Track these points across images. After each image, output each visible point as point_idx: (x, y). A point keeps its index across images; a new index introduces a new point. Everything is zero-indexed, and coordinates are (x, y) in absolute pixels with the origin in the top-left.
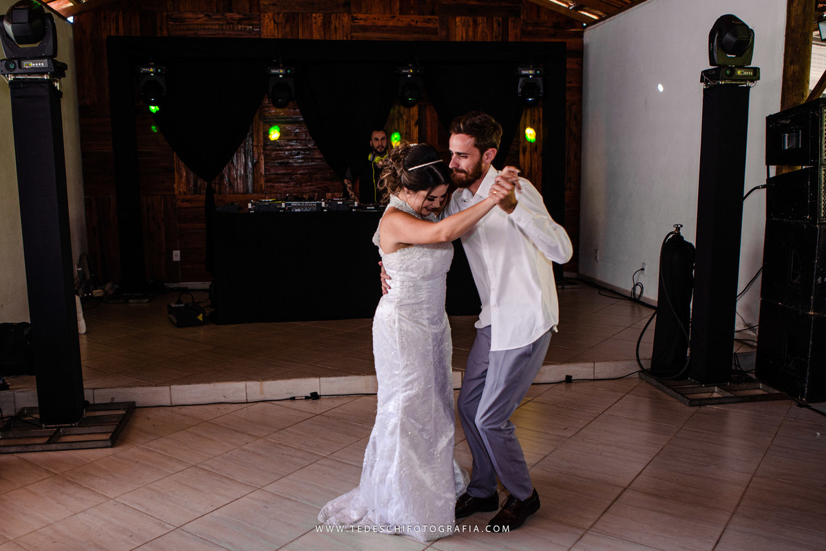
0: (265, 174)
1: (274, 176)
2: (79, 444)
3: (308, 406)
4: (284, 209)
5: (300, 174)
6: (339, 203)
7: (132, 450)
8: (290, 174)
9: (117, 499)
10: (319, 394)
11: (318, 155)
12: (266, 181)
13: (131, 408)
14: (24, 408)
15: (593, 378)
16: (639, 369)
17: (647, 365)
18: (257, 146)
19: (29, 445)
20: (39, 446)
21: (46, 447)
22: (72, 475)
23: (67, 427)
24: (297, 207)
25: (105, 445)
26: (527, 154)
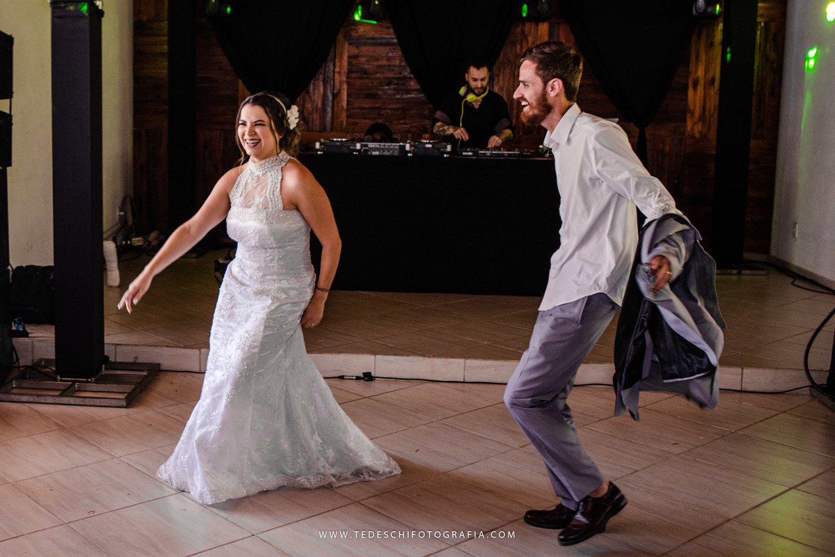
0: (347, 108)
1: (358, 111)
2: (92, 400)
3: (359, 387)
4: (359, 151)
5: (390, 109)
6: (427, 146)
7: (147, 413)
8: (378, 108)
9: (122, 459)
10: (373, 375)
11: (413, 84)
12: (348, 117)
13: (155, 371)
14: (41, 360)
15: (739, 388)
16: (808, 383)
17: (821, 380)
18: (339, 73)
19: (41, 395)
20: (50, 398)
21: (58, 400)
22: (80, 430)
23: (83, 382)
24: (375, 149)
25: (119, 405)
26: (700, 88)
